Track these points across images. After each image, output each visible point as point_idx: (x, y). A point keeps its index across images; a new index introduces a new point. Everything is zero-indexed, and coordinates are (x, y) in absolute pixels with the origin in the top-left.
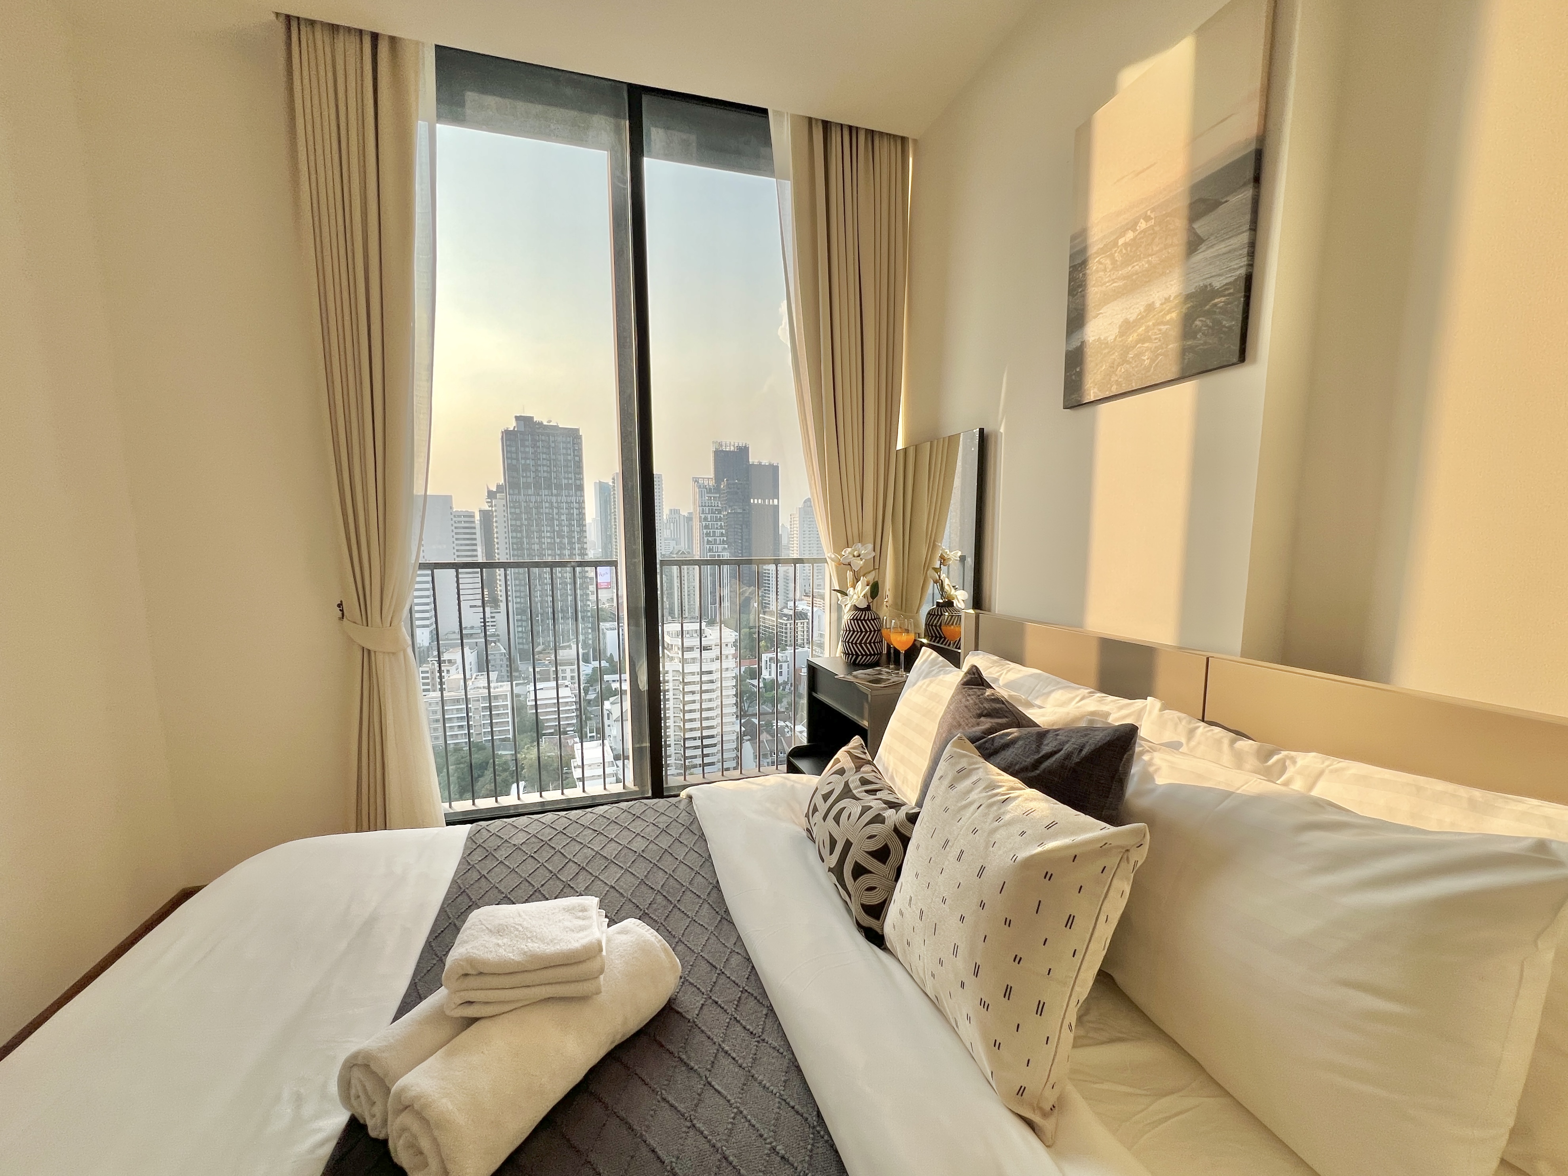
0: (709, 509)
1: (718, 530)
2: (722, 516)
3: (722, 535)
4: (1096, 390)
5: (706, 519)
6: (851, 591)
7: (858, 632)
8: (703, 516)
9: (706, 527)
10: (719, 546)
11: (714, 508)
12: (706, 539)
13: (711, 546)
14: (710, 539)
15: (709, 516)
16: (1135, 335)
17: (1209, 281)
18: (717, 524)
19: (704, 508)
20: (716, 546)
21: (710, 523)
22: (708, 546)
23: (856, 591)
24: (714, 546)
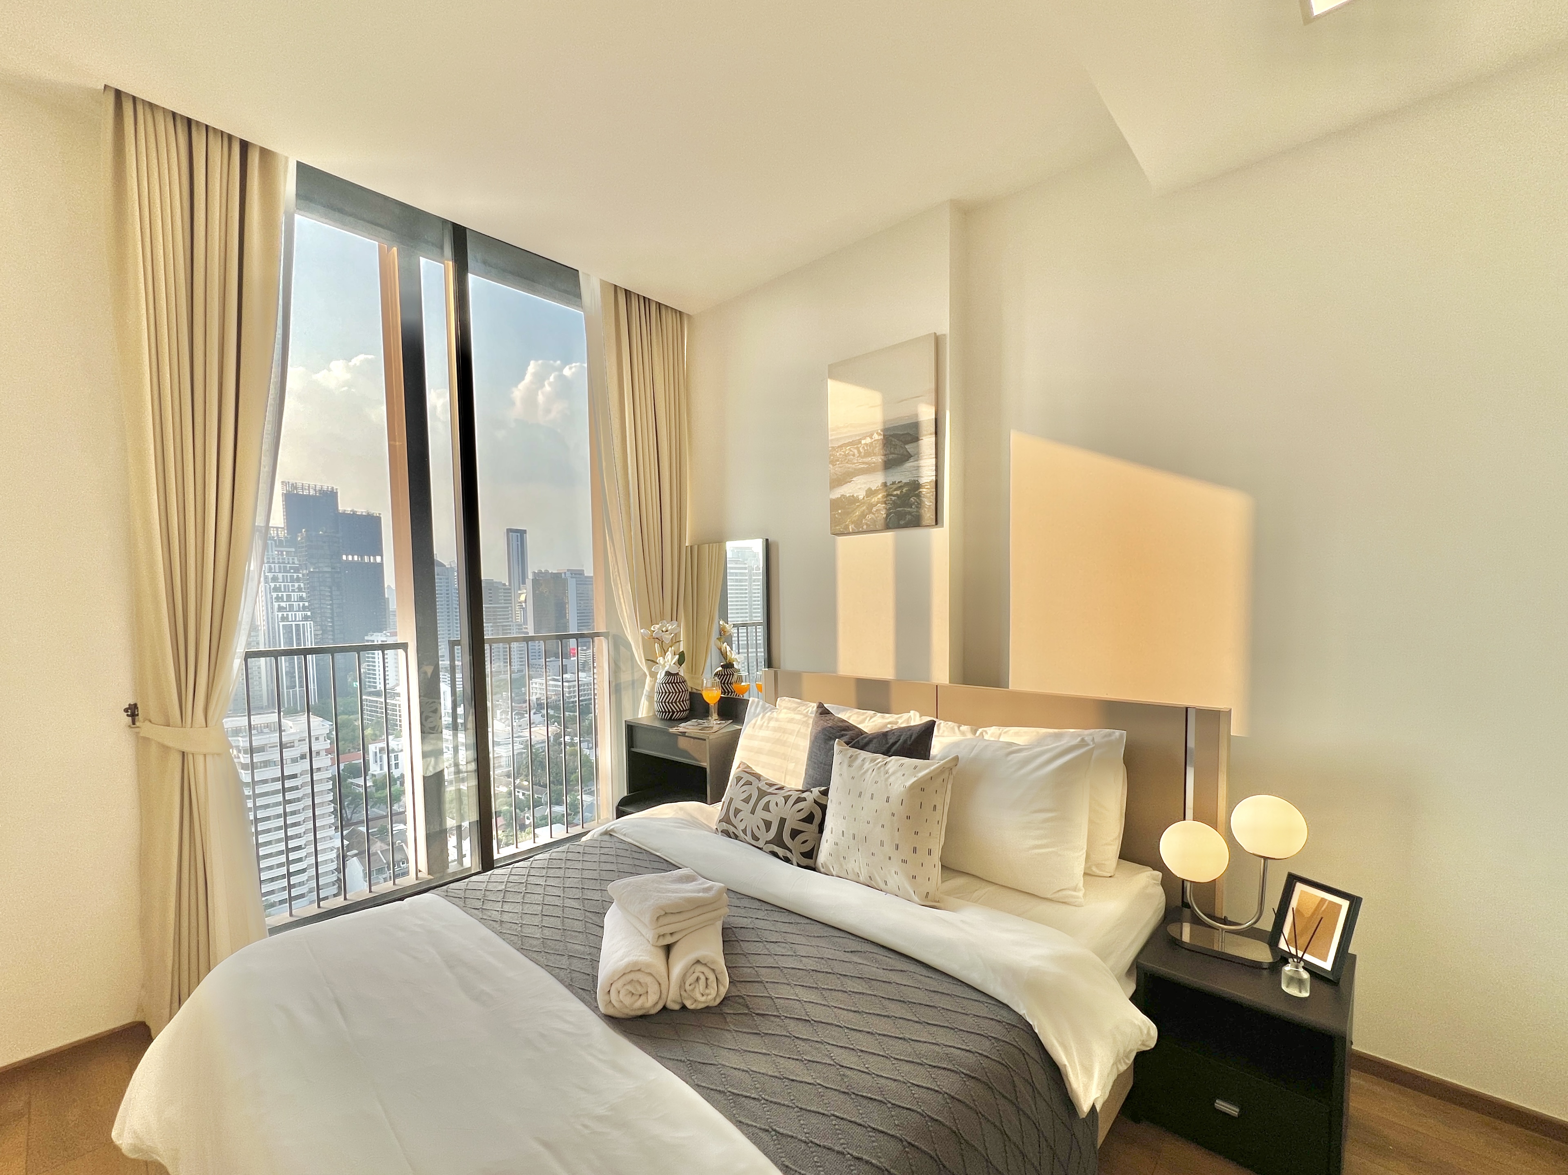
0: (280, 567)
1: (296, 594)
2: (300, 575)
3: (301, 599)
4: (853, 526)
5: (275, 579)
6: (660, 660)
7: (673, 693)
8: (270, 575)
9: (276, 589)
10: (297, 613)
11: (288, 565)
12: (276, 605)
13: (285, 613)
14: (283, 604)
15: (280, 575)
16: (876, 498)
17: (916, 479)
18: (293, 586)
19: (273, 565)
20: (293, 613)
21: (282, 584)
22: (280, 614)
23: (666, 660)
24: (290, 613)
